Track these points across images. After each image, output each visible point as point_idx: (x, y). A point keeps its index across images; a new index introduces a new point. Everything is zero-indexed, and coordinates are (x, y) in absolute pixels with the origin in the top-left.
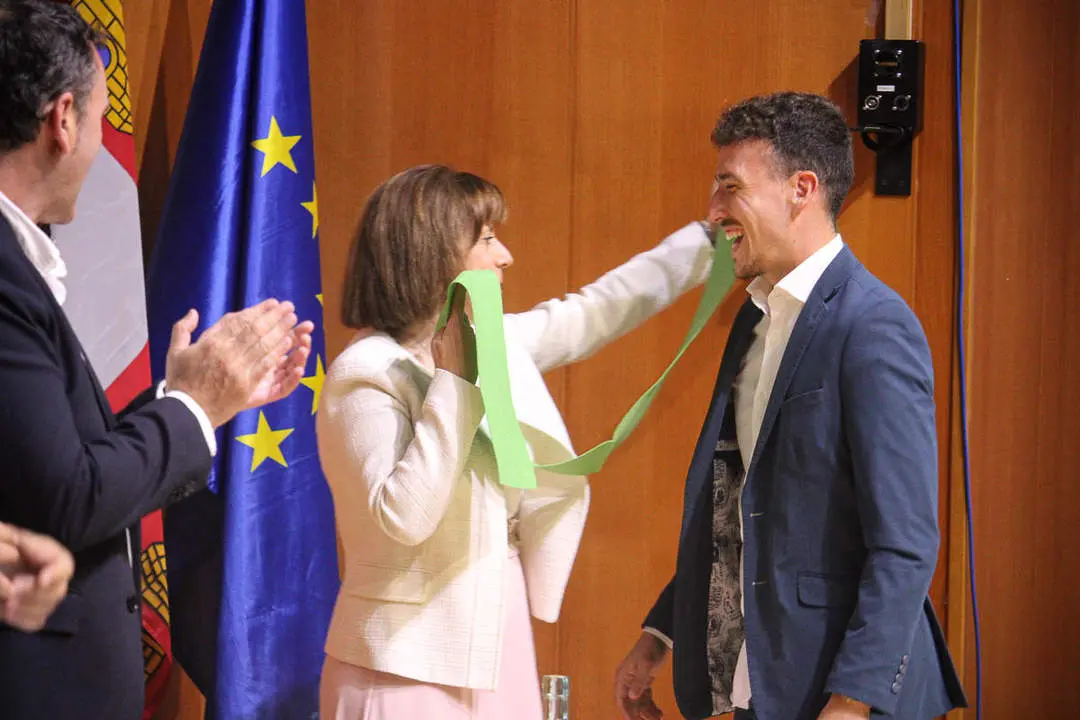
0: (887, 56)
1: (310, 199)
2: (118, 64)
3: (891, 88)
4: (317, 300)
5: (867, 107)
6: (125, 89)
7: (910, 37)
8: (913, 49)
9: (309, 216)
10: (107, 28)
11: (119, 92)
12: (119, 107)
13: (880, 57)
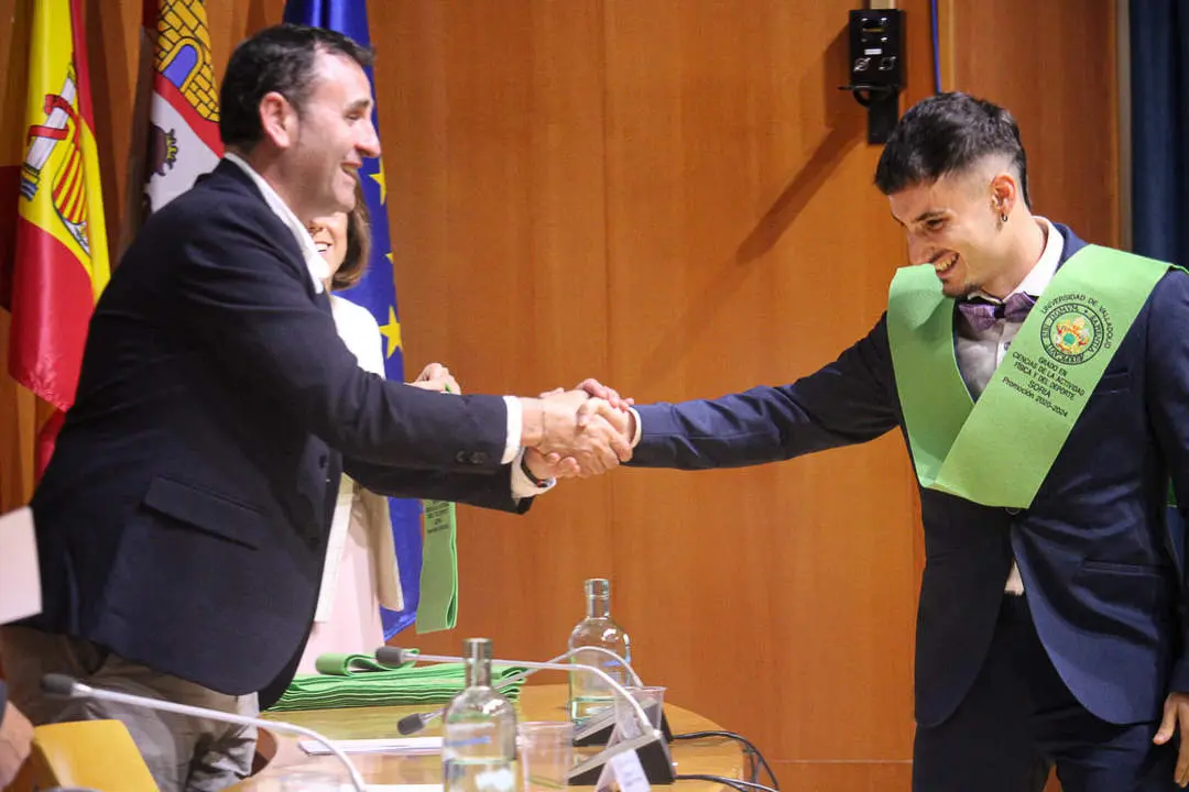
0: (873, 23)
1: (377, 172)
2: (205, 63)
3: (877, 51)
4: (387, 258)
5: (857, 68)
6: (210, 83)
7: (892, 6)
8: (895, 16)
9: (377, 186)
10: (193, 32)
11: (206, 86)
12: (206, 100)
13: (867, 25)
